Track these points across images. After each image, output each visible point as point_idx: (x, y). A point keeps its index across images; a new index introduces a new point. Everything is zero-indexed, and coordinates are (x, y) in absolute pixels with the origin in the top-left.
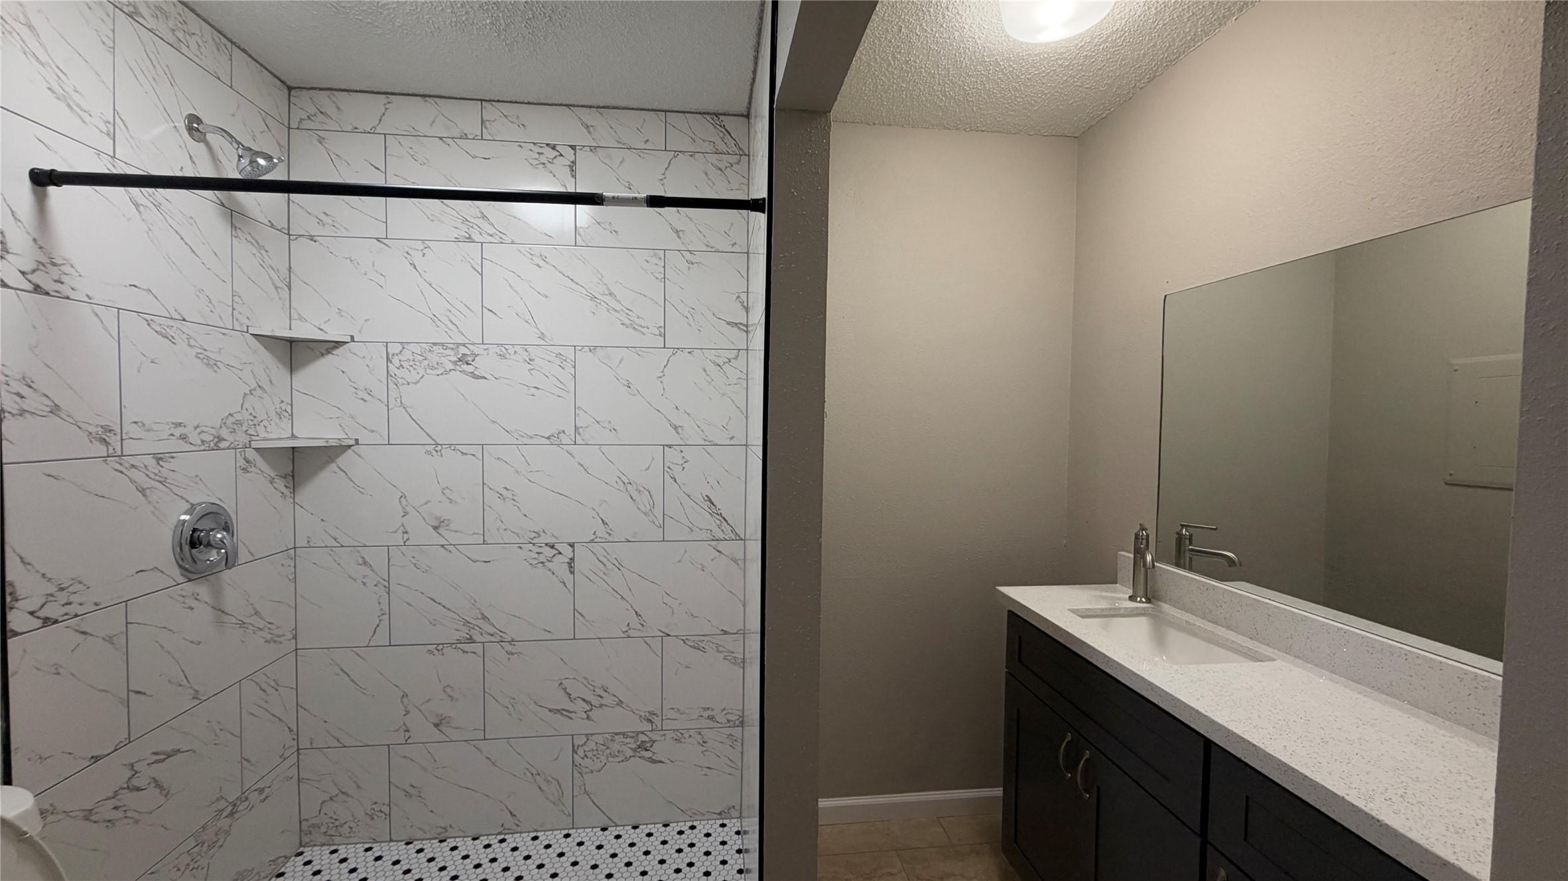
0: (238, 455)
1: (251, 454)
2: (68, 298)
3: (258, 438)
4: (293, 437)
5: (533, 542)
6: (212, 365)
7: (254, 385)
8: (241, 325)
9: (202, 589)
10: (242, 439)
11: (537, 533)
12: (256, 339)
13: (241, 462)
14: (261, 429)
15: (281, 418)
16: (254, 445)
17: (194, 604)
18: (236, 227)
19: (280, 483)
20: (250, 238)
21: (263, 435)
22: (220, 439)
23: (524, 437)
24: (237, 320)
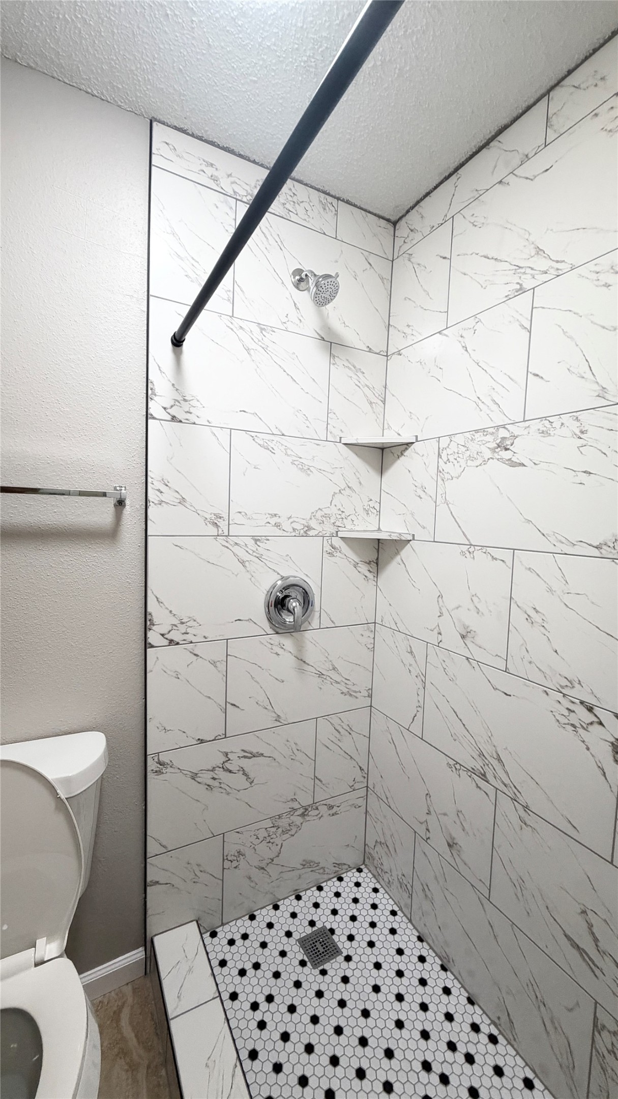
0: (325, 542)
1: (337, 542)
2: (194, 423)
3: (344, 529)
4: (379, 529)
5: (563, 691)
6: (306, 470)
7: (343, 486)
8: (335, 437)
9: (287, 642)
10: (329, 529)
11: (570, 682)
12: (347, 447)
13: (328, 548)
14: (348, 523)
15: (368, 514)
16: (340, 534)
17: (280, 651)
18: (334, 356)
19: (364, 568)
20: (347, 364)
21: (349, 527)
22: (309, 528)
23: (563, 543)
24: (331, 433)
